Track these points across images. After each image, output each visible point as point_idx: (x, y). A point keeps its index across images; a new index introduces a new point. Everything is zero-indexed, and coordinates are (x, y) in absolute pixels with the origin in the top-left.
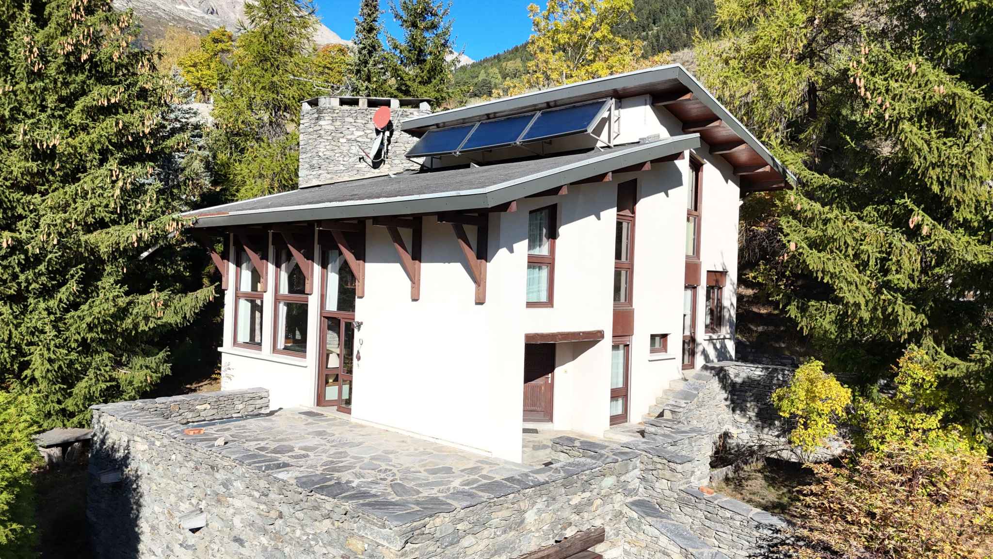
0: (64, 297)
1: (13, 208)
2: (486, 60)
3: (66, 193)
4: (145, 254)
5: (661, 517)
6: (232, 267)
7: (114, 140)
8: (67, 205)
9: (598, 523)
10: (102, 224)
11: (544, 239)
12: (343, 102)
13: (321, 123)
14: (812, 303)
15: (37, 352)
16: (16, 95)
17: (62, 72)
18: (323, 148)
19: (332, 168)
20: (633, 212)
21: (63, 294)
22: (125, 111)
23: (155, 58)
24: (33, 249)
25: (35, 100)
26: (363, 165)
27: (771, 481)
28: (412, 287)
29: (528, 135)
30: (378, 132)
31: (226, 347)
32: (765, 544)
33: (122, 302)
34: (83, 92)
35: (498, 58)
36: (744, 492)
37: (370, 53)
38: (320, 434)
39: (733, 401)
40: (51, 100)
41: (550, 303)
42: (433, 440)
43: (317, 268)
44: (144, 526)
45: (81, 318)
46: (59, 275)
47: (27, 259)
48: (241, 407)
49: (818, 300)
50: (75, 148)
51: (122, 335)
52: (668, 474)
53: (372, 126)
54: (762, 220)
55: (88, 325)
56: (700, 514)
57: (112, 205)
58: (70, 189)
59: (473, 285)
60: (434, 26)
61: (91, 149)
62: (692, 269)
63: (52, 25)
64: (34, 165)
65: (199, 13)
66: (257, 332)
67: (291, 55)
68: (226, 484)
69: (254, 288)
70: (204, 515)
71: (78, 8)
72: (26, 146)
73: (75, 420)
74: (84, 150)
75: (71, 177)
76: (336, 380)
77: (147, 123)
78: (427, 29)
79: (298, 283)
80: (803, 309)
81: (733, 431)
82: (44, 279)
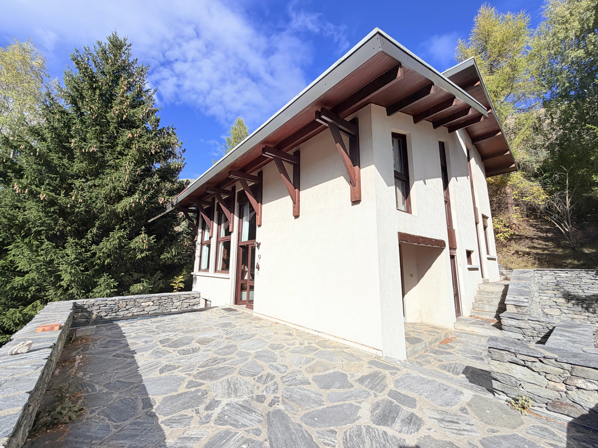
6: (200, 230)
28: (294, 207)
31: (195, 273)
42: (316, 333)
43: (236, 217)
45: (99, 250)
48: (178, 304)
62: (475, 212)
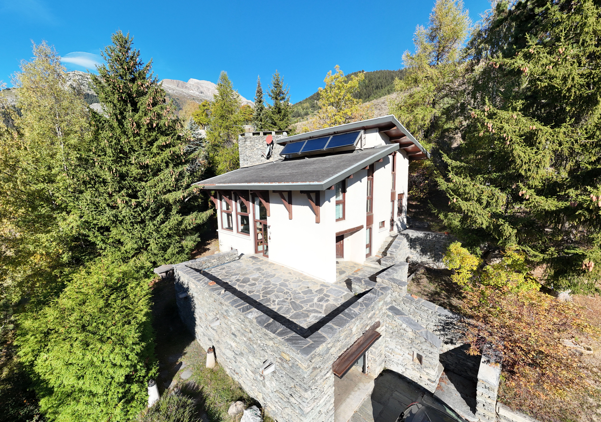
0: (159, 220)
1: (136, 188)
2: (297, 104)
3: (154, 181)
4: (187, 200)
5: (402, 315)
6: (218, 201)
7: (170, 158)
8: (156, 185)
9: (377, 320)
10: (169, 191)
11: (340, 193)
12: (254, 134)
13: (246, 143)
14: (450, 213)
15: (152, 241)
16: (130, 143)
17: (146, 132)
18: (248, 153)
19: (252, 160)
20: (373, 176)
21: (158, 218)
22: (174, 146)
23: (182, 122)
24: (144, 204)
25: (138, 144)
26: (263, 158)
27: (430, 280)
29: (328, 146)
30: (268, 145)
31: (219, 230)
32: (443, 322)
33: (180, 219)
34: (156, 140)
35: (300, 102)
36: (421, 286)
37: (261, 110)
38: (259, 269)
39: (411, 245)
40: (144, 144)
41: (344, 217)
43: (251, 204)
44: (197, 315)
45: (166, 227)
46: (156, 212)
47: (143, 208)
48: (228, 259)
49: (452, 212)
50: (156, 162)
51: (182, 230)
52: (398, 290)
53: (265, 143)
54: (415, 171)
55: (169, 229)
56: (413, 307)
57: (172, 185)
58: (156, 178)
59: (314, 216)
60: (283, 98)
61: (162, 162)
62: (393, 194)
63: (140, 112)
64: (141, 171)
65: (197, 93)
66: (231, 223)
67: (232, 114)
68: (226, 311)
69: (228, 209)
70: (219, 321)
71: (149, 105)
72: (136, 164)
73: (169, 261)
74: (160, 162)
75: (155, 174)
76: (261, 242)
77: (182, 150)
78: (281, 100)
79: (244, 208)
80: (446, 216)
81: (411, 256)
82: (150, 214)
